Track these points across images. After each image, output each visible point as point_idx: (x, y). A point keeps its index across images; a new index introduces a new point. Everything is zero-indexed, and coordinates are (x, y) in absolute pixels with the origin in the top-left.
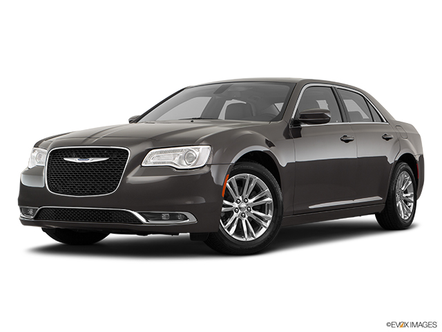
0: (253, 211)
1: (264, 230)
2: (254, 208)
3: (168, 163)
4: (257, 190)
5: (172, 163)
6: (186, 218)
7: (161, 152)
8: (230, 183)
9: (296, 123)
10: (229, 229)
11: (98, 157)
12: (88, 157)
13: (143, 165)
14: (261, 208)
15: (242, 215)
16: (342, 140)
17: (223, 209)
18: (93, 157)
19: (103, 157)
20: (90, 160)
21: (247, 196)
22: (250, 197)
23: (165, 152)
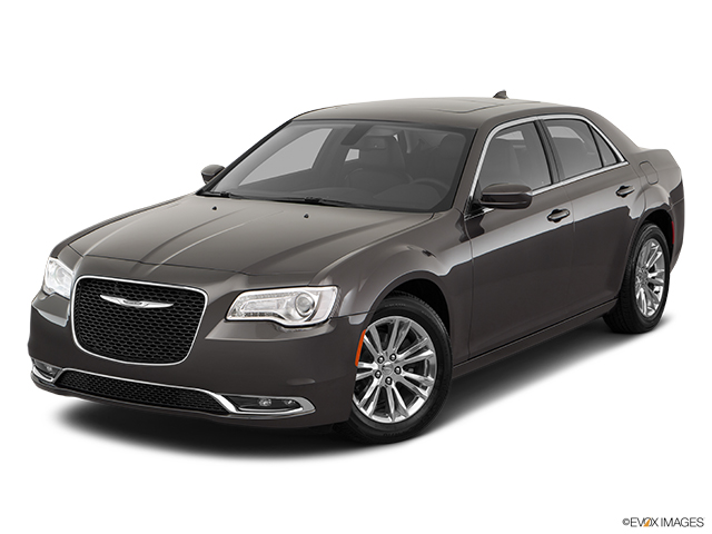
0: (404, 374)
1: (420, 403)
2: (406, 368)
3: (269, 315)
4: (411, 338)
5: (274, 315)
6: (298, 406)
7: (257, 297)
8: (369, 334)
9: (475, 208)
10: (366, 406)
11: (155, 300)
12: (140, 299)
13: (228, 318)
14: (418, 367)
15: (388, 381)
16: (550, 220)
17: (358, 375)
18: (147, 299)
19: (163, 301)
20: (144, 304)
21: (396, 349)
22: (400, 351)
23: (264, 296)
